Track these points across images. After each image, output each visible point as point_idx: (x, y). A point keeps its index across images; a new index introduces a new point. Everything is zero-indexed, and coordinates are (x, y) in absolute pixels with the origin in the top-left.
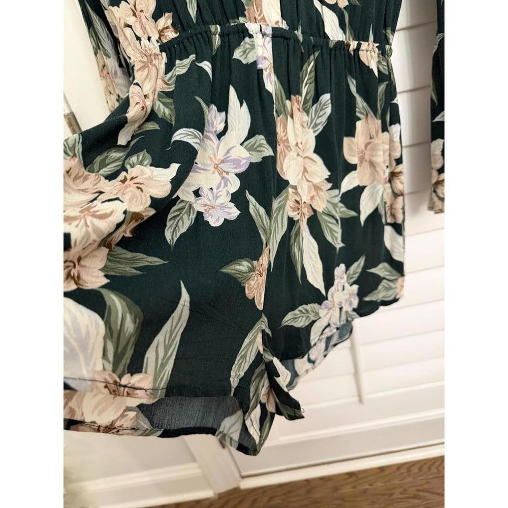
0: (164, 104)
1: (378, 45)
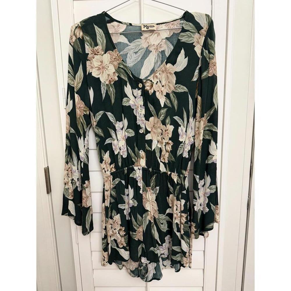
0: (113, 191)
1: (178, 174)
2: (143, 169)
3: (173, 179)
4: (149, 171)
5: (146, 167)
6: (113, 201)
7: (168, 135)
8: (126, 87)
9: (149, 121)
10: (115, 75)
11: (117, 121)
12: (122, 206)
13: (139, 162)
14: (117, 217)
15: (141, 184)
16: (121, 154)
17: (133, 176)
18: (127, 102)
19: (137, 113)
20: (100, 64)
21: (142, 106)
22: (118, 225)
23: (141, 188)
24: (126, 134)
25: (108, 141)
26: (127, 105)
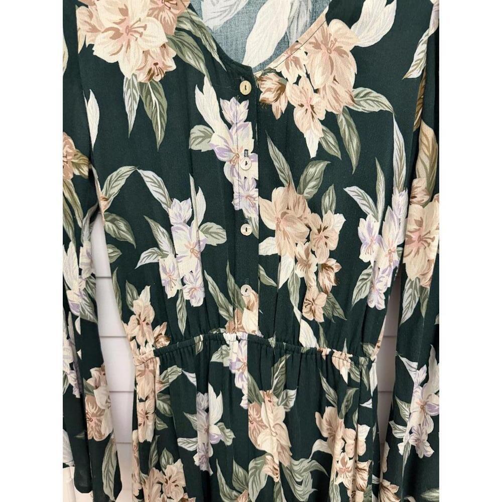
0: (163, 401)
1: (351, 356)
2: (252, 339)
3: (337, 368)
4: (269, 345)
5: (259, 334)
6: (162, 426)
7: (326, 244)
8: (201, 90)
9: (271, 201)
10: (168, 54)
11: (172, 197)
12: (189, 443)
13: (240, 320)
14: (175, 469)
15: (243, 381)
16: (186, 297)
17: (219, 361)
18: (204, 138)
19: (235, 174)
20: (118, 17)
21: (250, 154)
22: (176, 489)
23: (245, 392)
24: (202, 236)
25: (146, 258)
26: (204, 147)
